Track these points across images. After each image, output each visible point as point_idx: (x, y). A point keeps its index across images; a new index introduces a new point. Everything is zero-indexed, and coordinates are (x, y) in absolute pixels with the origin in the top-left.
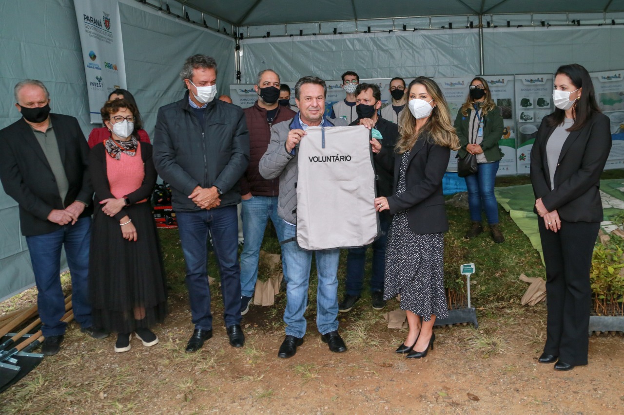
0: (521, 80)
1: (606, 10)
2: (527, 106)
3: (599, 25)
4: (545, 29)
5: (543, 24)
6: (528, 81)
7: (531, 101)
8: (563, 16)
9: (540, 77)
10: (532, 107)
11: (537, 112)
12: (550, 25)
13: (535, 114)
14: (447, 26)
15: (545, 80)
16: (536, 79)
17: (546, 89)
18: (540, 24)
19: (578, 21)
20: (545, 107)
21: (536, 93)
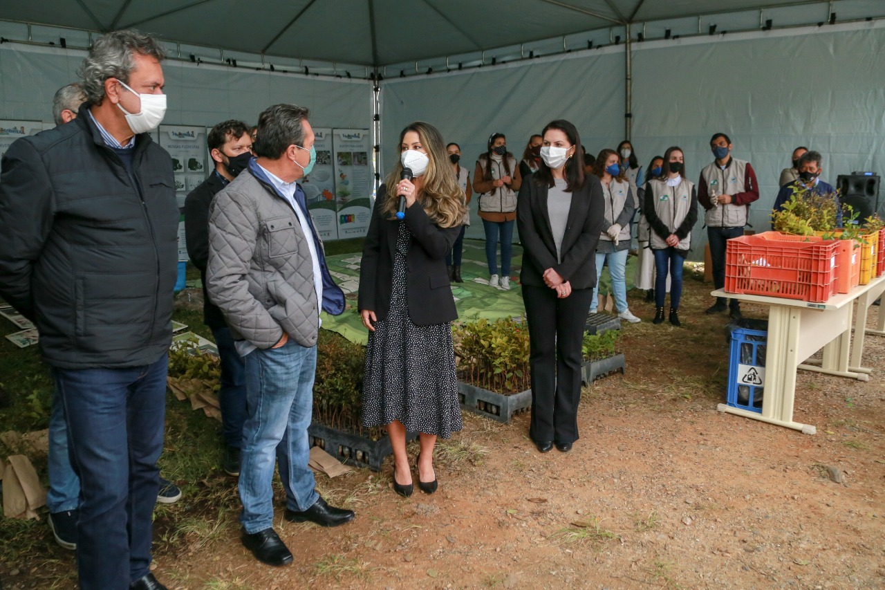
0: (167, 133)
1: (264, 52)
2: (177, 168)
3: (258, 69)
4: (194, 66)
5: (192, 59)
6: (176, 134)
7: (181, 163)
8: (216, 52)
9: (190, 129)
10: (182, 170)
11: (189, 177)
12: (201, 62)
13: (186, 181)
14: (57, 42)
15: (196, 135)
16: (186, 132)
17: (198, 147)
18: (189, 58)
19: (234, 62)
20: (198, 170)
21: (186, 151)
